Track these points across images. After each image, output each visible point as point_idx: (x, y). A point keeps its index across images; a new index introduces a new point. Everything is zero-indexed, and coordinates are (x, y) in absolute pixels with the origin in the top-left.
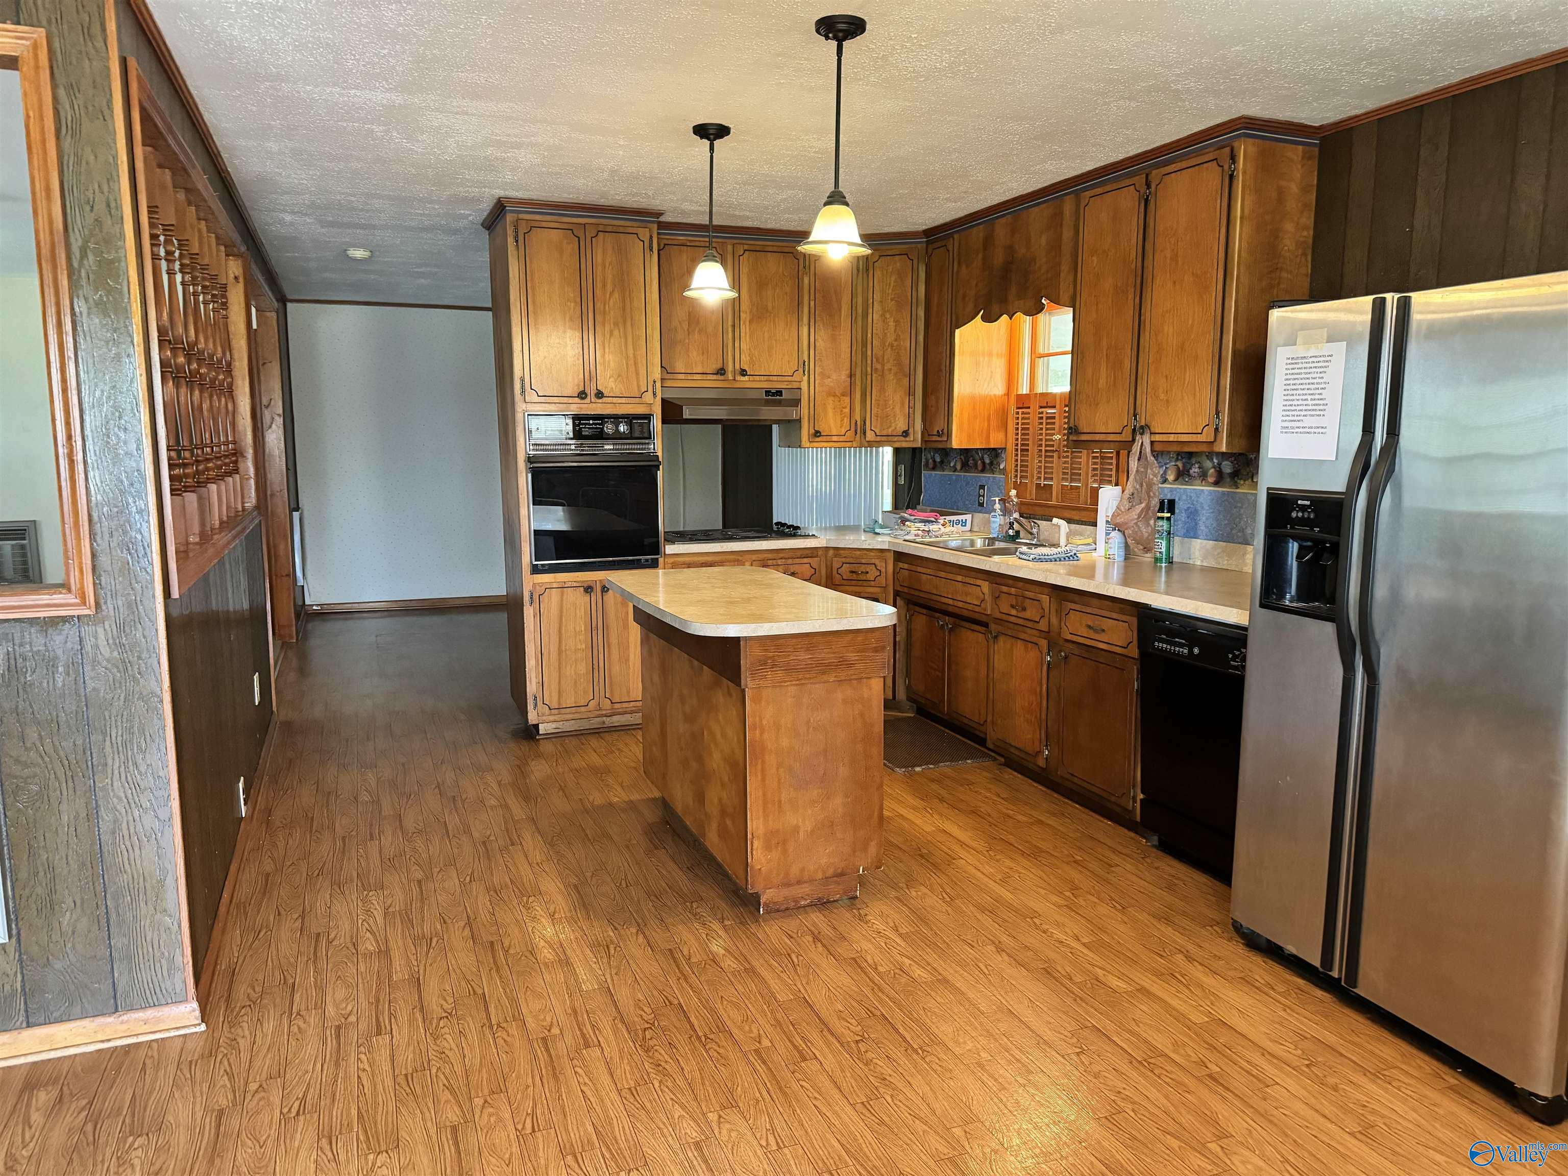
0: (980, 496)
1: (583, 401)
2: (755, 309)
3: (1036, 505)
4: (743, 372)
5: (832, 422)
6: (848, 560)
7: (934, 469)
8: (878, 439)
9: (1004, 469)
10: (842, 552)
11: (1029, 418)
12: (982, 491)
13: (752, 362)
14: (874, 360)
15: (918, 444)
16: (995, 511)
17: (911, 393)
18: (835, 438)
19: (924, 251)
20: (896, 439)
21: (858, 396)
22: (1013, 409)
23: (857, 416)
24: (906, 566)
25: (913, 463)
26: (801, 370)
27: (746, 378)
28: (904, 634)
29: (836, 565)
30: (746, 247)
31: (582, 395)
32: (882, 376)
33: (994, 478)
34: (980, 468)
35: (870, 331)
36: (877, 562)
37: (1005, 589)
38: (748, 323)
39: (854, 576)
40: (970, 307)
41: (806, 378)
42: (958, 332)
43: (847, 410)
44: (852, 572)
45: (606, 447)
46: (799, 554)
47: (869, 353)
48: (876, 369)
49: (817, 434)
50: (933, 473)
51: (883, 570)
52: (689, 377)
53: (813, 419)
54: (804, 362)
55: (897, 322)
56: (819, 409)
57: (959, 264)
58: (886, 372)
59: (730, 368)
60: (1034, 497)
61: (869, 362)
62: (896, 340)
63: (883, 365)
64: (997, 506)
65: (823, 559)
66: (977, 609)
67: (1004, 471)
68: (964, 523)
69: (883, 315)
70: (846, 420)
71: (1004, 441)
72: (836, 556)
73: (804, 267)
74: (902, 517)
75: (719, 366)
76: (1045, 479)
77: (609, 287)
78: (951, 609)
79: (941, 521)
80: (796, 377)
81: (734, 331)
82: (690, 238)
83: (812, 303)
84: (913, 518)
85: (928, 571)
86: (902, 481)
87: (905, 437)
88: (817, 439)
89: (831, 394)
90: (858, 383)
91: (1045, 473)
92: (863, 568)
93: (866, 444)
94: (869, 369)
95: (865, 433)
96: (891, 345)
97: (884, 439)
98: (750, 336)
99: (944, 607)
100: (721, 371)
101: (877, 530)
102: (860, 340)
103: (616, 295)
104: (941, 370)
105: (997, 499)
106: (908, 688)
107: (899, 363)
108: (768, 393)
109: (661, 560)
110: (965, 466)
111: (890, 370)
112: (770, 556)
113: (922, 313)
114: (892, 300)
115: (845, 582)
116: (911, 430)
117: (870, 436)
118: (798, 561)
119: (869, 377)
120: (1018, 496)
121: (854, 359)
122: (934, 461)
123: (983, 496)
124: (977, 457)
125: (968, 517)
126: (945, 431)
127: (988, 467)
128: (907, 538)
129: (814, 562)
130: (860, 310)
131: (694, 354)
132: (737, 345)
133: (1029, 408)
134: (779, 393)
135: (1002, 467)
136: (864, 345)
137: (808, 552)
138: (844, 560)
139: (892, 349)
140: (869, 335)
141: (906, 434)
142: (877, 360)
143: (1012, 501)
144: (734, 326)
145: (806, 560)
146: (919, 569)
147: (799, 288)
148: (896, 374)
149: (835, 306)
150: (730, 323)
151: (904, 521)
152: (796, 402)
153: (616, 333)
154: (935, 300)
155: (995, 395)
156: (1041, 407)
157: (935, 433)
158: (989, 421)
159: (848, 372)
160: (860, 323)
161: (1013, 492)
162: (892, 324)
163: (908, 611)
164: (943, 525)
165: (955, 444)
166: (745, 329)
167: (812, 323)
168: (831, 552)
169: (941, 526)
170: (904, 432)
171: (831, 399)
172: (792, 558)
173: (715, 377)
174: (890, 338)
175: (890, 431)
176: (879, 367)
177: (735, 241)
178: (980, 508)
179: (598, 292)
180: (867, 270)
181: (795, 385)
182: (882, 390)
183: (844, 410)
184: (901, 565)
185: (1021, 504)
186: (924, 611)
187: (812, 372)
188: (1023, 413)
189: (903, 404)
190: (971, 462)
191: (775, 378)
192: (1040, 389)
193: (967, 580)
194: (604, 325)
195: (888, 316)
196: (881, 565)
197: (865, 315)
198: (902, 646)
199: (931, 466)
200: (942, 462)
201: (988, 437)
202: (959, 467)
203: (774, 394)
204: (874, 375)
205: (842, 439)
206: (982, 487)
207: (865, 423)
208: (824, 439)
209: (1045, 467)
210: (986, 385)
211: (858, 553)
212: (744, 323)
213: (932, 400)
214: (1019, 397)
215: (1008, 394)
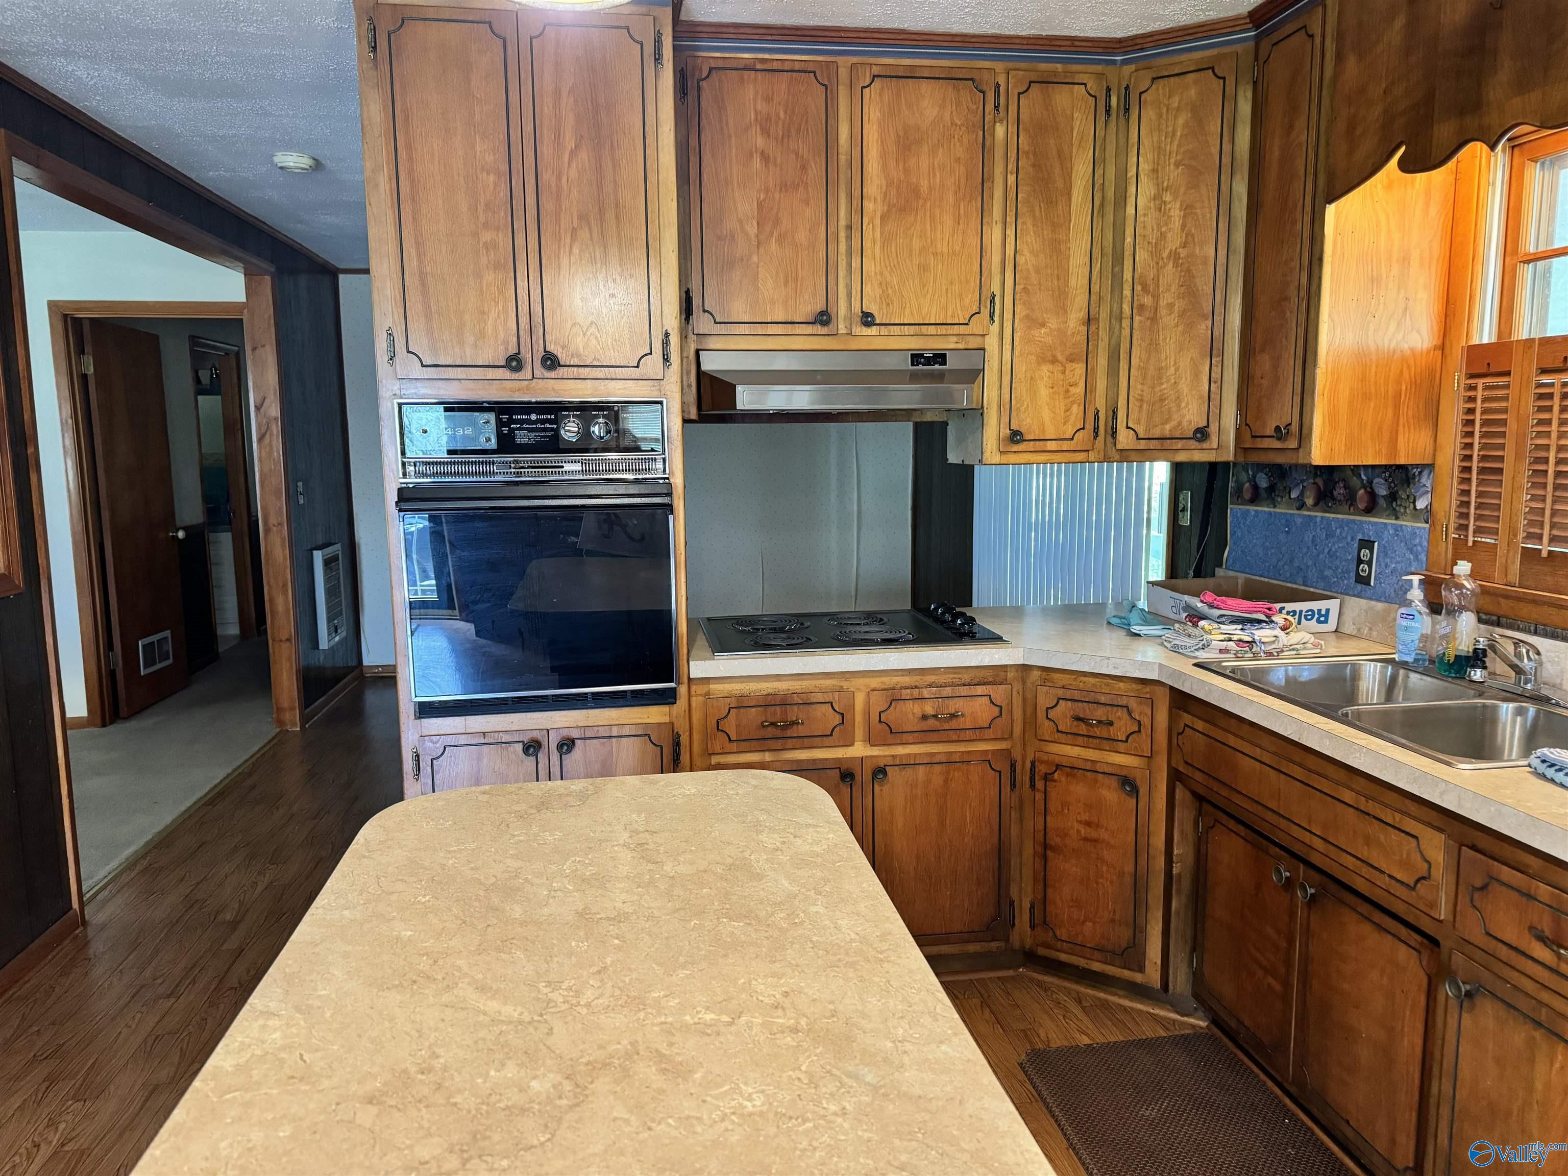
0: (1360, 561)
1: (516, 376)
2: (893, 192)
3: (1520, 599)
4: (867, 319)
5: (1046, 414)
6: (1068, 694)
7: (1254, 500)
8: (1142, 445)
9: (1429, 510)
10: (1056, 676)
11: (1506, 398)
12: (1365, 553)
13: (886, 299)
14: (1138, 288)
15: (1229, 455)
16: (1409, 603)
17: (1214, 350)
18: (1051, 446)
19: (1252, 57)
20: (1180, 444)
21: (1102, 361)
22: (1457, 380)
23: (1100, 402)
24: (1200, 725)
25: (1210, 490)
26: (985, 312)
27: (874, 330)
28: (1190, 859)
29: (1044, 701)
30: (876, 70)
31: (514, 363)
32: (1154, 319)
33: (1397, 528)
34: (1362, 506)
35: (1129, 231)
36: (1133, 704)
37: (1506, 873)
38: (878, 221)
39: (1083, 729)
40: (1368, 145)
41: (995, 328)
42: (1331, 211)
43: (1079, 390)
44: (1078, 719)
45: (568, 467)
46: (966, 678)
47: (1128, 275)
48: (1142, 307)
49: (1016, 437)
50: (1252, 508)
51: (1146, 721)
52: (759, 329)
53: (1008, 408)
54: (993, 296)
55: (1188, 209)
56: (1021, 389)
57: (1340, 57)
58: (1163, 312)
59: (842, 311)
60: (1514, 577)
61: (1127, 292)
62: (1184, 245)
63: (1156, 297)
64: (1416, 594)
65: (1017, 686)
66: (1400, 891)
67: (1428, 515)
68: (1323, 618)
69: (1157, 197)
70: (1077, 410)
71: (1430, 449)
72: (1044, 682)
73: (997, 107)
74: (1188, 607)
75: (820, 307)
76: (1553, 540)
77: (569, 143)
78: (1316, 859)
79: (1279, 619)
80: (976, 326)
81: (849, 238)
82: (761, 56)
83: (1011, 179)
84: (1216, 612)
85: (1257, 752)
86: (1186, 520)
87: (1200, 441)
88: (1015, 448)
89: (1048, 357)
90: (1103, 335)
91: (1553, 526)
92: (1100, 713)
93: (1117, 457)
94: (1126, 308)
95: (1114, 433)
96: (1175, 256)
97: (1153, 444)
98: (882, 248)
99: (1297, 848)
100: (823, 318)
101: (1135, 629)
102: (1109, 250)
103: (584, 156)
104: (1287, 299)
105: (1416, 579)
106: (1197, 978)
107: (1189, 291)
108: (917, 358)
109: (683, 690)
110: (1324, 498)
111: (1171, 306)
112: (906, 680)
113: (1241, 188)
114: (1177, 165)
115: (1063, 737)
116: (1213, 428)
117: (1125, 439)
118: (964, 691)
119: (1126, 323)
120: (1473, 575)
121: (1096, 288)
122: (1255, 487)
123: (1370, 563)
124: (1355, 481)
125: (1333, 605)
126: (1295, 427)
127: (1382, 503)
128: (1203, 656)
129: (999, 693)
130: (1110, 193)
131: (768, 285)
132: (856, 263)
133: (1508, 374)
134: (940, 358)
135: (1421, 504)
136: (1118, 259)
137: (983, 673)
138: (1061, 693)
139: (1176, 265)
140: (1129, 240)
141: (1202, 434)
142: (1145, 289)
143: (1460, 587)
144: (849, 227)
145: (980, 690)
146: (1232, 741)
147: (985, 149)
148: (1182, 315)
149: (1060, 184)
150: (843, 223)
151: (1195, 617)
152: (973, 375)
153: (584, 234)
154: (1274, 153)
155: (1412, 350)
156: (1544, 371)
157: (1270, 431)
158: (1397, 407)
159: (1083, 314)
160: (1110, 218)
161: (1463, 568)
162: (1176, 212)
163: (1200, 814)
164: (1284, 629)
165: (1318, 455)
166: (872, 233)
167: (1011, 219)
168: (1036, 673)
169: (1278, 632)
170: (1198, 430)
171: (1045, 369)
172: (953, 685)
173: (809, 329)
174: (1173, 242)
175: (1167, 429)
176: (1147, 300)
177: (855, 60)
178: (1359, 586)
179: (546, 150)
180: (1127, 110)
181: (974, 343)
182: (1153, 347)
183: (1073, 390)
184: (1187, 718)
185: (1485, 591)
186: (1241, 830)
187: (1008, 316)
188: (1486, 388)
189: (1196, 375)
190: (1339, 491)
191: (932, 330)
192: (1523, 331)
193: (1372, 807)
194: (558, 221)
195: (1168, 197)
196: (1141, 711)
197: (1121, 200)
198: (1186, 884)
199: (1247, 495)
200: (1271, 489)
201: (1393, 443)
202: (1310, 501)
203: (929, 361)
204: (1137, 318)
205: (1065, 446)
206: (1367, 544)
207: (1115, 412)
208: (1031, 446)
209: (1554, 513)
210: (1392, 327)
211: (1092, 680)
212: (872, 220)
213: (1264, 362)
214: (1475, 352)
215: (1442, 347)
